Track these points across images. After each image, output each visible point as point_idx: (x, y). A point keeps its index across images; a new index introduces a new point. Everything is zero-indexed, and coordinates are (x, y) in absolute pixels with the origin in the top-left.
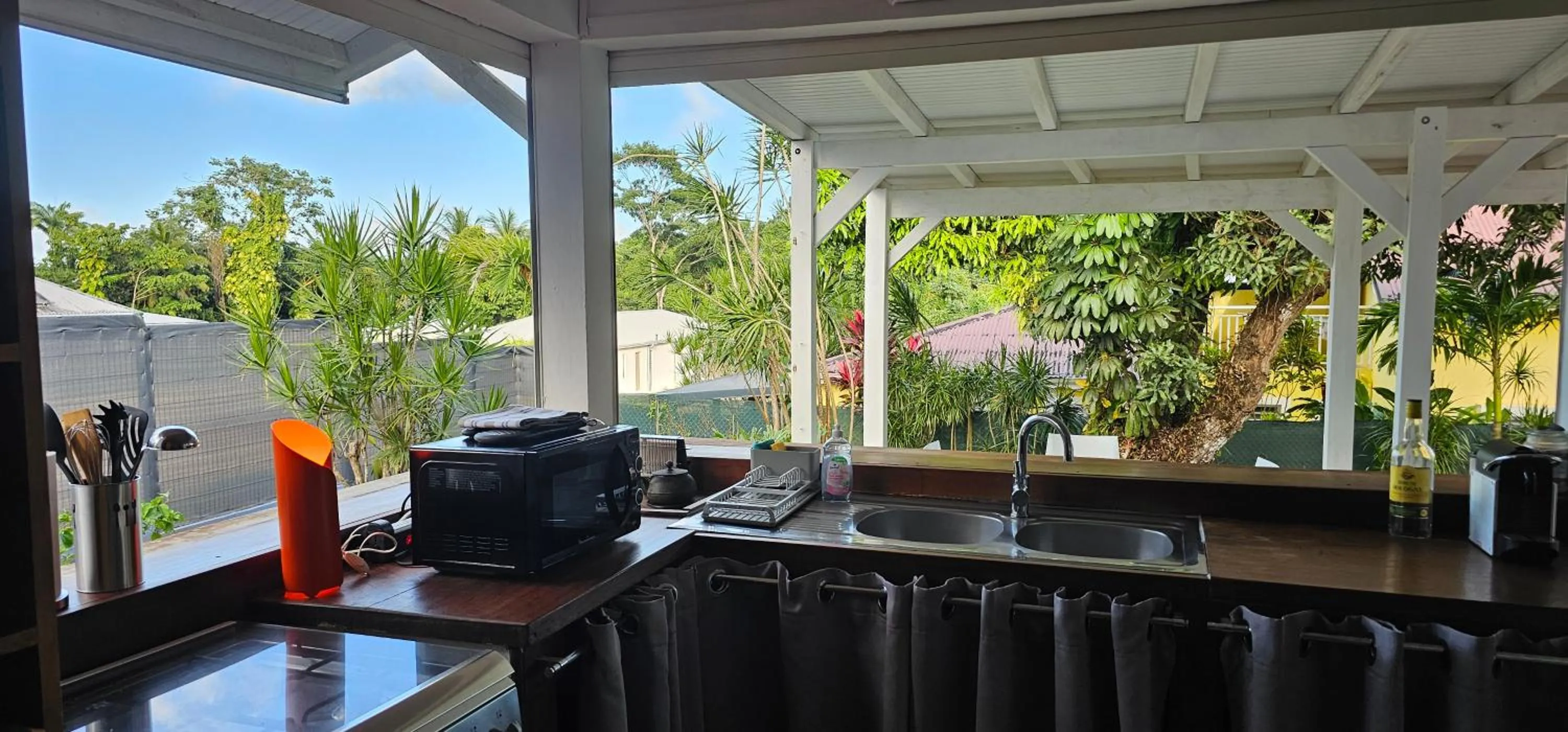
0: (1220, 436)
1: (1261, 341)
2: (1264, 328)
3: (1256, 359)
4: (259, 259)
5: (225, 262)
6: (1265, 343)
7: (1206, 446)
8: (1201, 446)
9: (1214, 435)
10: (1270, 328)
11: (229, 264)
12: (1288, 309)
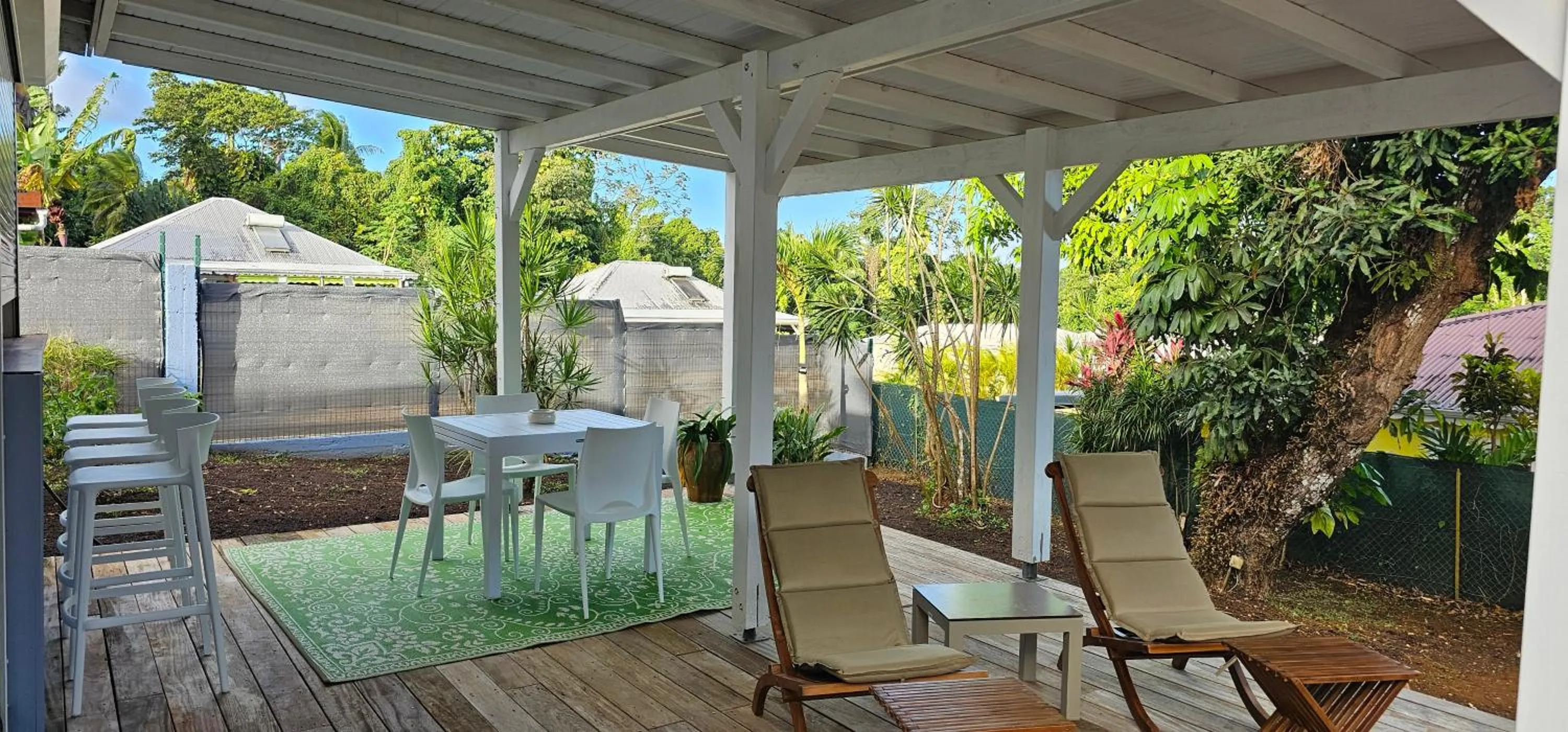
0: (1320, 471)
1: (1378, 352)
2: (1383, 335)
3: (1369, 376)
4: (904, 269)
5: (879, 273)
6: (1384, 355)
7: (1305, 483)
8: (1300, 482)
9: (1313, 470)
10: (1391, 335)
11: (882, 275)
12: (1416, 311)
